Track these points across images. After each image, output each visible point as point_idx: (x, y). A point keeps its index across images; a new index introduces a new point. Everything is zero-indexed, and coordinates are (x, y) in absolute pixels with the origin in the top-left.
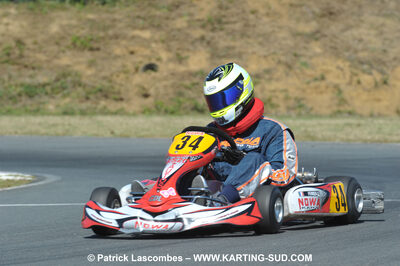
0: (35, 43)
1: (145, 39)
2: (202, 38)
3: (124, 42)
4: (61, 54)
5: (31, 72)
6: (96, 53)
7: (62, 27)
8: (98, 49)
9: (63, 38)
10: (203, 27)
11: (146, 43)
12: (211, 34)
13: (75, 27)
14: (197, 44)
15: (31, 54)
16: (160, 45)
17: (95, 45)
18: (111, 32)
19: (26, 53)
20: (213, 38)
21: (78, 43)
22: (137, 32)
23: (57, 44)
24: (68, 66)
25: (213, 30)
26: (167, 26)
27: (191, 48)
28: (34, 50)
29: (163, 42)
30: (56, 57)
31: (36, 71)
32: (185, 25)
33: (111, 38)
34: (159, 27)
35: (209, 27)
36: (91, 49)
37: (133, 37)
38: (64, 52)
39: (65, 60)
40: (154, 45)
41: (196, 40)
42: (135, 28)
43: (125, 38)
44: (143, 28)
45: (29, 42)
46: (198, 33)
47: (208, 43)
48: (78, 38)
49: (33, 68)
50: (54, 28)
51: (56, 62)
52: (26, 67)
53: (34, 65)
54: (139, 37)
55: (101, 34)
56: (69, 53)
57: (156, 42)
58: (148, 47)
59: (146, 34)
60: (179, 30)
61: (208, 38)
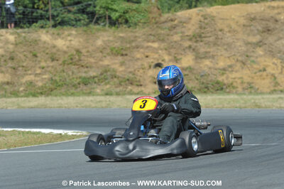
0: (88, 52)
1: (154, 48)
2: (190, 47)
3: (142, 50)
4: (104, 58)
5: (86, 69)
6: (125, 57)
7: (103, 41)
8: (126, 55)
9: (104, 48)
10: (190, 40)
11: (155, 50)
12: (195, 44)
13: (112, 41)
14: (187, 51)
15: (86, 59)
16: (164, 51)
17: (124, 53)
18: (134, 44)
19: (82, 58)
20: (196, 46)
21: (114, 52)
22: (150, 44)
23: (101, 52)
24: (108, 65)
25: (197, 41)
26: (168, 39)
27: (183, 53)
28: (87, 56)
29: (166, 49)
30: (101, 60)
31: (89, 69)
32: (179, 39)
33: (134, 48)
34: (163, 41)
35: (194, 40)
36: (122, 55)
37: (148, 47)
38: (105, 57)
39: (106, 62)
40: (160, 51)
41: (186, 48)
42: (148, 42)
43: (142, 48)
44: (153, 42)
45: (84, 51)
46: (187, 44)
47: (194, 50)
48: (115, 48)
49: (87, 67)
50: (99, 43)
51: (101, 63)
52: (82, 66)
53: (88, 65)
54: (151, 47)
55: (128, 46)
56: (108, 57)
57: (161, 49)
58: (157, 53)
59: (156, 45)
60: (176, 42)
61: (193, 47)
